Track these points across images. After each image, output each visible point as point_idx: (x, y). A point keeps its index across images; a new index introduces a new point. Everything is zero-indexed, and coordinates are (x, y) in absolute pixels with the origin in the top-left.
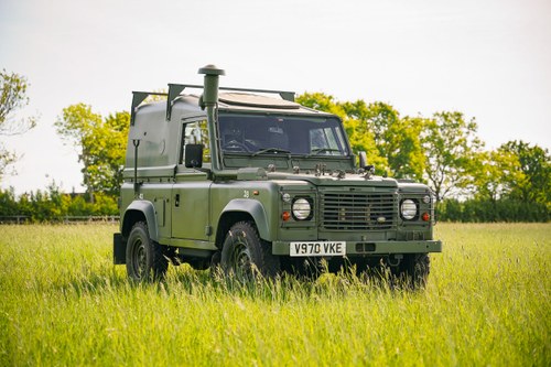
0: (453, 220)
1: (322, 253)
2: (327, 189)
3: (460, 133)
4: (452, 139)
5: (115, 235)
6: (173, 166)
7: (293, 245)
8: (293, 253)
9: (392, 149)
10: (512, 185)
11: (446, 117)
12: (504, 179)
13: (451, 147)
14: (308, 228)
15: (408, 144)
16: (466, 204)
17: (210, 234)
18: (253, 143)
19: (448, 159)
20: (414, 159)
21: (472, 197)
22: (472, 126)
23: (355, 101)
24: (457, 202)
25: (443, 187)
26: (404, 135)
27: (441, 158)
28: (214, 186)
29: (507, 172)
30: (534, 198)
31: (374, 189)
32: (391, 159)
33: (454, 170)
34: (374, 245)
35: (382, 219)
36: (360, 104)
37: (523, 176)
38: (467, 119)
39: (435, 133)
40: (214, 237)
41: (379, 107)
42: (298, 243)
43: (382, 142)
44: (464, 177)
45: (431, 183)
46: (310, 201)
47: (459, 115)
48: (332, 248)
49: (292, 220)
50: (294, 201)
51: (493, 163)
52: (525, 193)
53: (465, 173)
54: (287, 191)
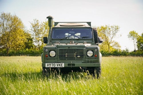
1: (56, 66)
2: (61, 48)
8: (47, 66)
14: (54, 59)
31: (77, 48)
34: (74, 64)
35: (79, 56)
42: (48, 64)
46: (55, 51)
48: (59, 65)
49: (49, 57)
50: (50, 51)
54: (47, 49)
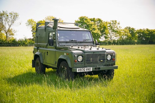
0: (114, 44)
1: (86, 71)
2: (87, 53)
3: (116, 25)
4: (114, 26)
5: (32, 60)
6: (46, 44)
7: (78, 69)
8: (78, 71)
9: (101, 28)
10: (127, 36)
11: (113, 21)
12: (126, 35)
13: (114, 28)
14: (82, 64)
15: (105, 28)
16: (117, 40)
17: (56, 63)
18: (68, 37)
19: (113, 31)
20: (106, 31)
21: (118, 39)
22: (119, 24)
23: (93, 18)
24: (115, 40)
25: (112, 37)
26: (104, 26)
27: (112, 31)
28: (57, 50)
29: (126, 33)
30: (132, 39)
32: (101, 31)
33: (115, 33)
34: (100, 68)
36: (94, 19)
37: (130, 34)
38: (118, 22)
39: (110, 25)
40: (57, 64)
41: (98, 19)
42: (79, 69)
43: (99, 27)
44: (117, 35)
45: (109, 36)
46: (83, 57)
47: (116, 21)
48: (88, 69)
49: (77, 62)
50: (78, 57)
51: (123, 31)
52: (130, 38)
53: (117, 34)
54: (76, 54)
